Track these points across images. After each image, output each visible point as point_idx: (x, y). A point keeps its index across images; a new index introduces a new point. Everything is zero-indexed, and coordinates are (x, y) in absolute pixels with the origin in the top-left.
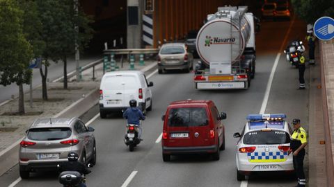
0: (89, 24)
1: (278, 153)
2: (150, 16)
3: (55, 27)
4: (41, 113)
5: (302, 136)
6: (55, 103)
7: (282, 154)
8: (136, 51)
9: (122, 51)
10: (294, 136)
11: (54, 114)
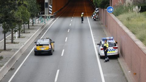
0: (40, 7)
1: (113, 50)
2: (51, 5)
3: (32, 8)
4: (30, 33)
5: (107, 45)
6: (32, 30)
7: (114, 50)
8: (47, 15)
9: (43, 15)
10: (105, 45)
11: (33, 33)
